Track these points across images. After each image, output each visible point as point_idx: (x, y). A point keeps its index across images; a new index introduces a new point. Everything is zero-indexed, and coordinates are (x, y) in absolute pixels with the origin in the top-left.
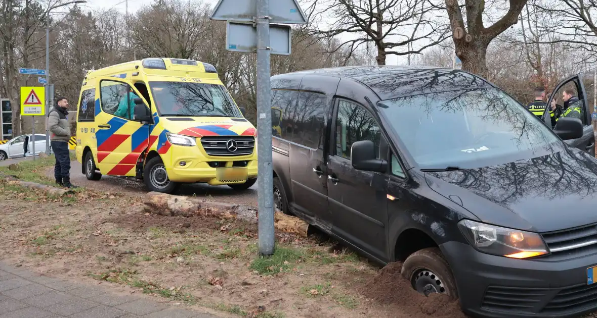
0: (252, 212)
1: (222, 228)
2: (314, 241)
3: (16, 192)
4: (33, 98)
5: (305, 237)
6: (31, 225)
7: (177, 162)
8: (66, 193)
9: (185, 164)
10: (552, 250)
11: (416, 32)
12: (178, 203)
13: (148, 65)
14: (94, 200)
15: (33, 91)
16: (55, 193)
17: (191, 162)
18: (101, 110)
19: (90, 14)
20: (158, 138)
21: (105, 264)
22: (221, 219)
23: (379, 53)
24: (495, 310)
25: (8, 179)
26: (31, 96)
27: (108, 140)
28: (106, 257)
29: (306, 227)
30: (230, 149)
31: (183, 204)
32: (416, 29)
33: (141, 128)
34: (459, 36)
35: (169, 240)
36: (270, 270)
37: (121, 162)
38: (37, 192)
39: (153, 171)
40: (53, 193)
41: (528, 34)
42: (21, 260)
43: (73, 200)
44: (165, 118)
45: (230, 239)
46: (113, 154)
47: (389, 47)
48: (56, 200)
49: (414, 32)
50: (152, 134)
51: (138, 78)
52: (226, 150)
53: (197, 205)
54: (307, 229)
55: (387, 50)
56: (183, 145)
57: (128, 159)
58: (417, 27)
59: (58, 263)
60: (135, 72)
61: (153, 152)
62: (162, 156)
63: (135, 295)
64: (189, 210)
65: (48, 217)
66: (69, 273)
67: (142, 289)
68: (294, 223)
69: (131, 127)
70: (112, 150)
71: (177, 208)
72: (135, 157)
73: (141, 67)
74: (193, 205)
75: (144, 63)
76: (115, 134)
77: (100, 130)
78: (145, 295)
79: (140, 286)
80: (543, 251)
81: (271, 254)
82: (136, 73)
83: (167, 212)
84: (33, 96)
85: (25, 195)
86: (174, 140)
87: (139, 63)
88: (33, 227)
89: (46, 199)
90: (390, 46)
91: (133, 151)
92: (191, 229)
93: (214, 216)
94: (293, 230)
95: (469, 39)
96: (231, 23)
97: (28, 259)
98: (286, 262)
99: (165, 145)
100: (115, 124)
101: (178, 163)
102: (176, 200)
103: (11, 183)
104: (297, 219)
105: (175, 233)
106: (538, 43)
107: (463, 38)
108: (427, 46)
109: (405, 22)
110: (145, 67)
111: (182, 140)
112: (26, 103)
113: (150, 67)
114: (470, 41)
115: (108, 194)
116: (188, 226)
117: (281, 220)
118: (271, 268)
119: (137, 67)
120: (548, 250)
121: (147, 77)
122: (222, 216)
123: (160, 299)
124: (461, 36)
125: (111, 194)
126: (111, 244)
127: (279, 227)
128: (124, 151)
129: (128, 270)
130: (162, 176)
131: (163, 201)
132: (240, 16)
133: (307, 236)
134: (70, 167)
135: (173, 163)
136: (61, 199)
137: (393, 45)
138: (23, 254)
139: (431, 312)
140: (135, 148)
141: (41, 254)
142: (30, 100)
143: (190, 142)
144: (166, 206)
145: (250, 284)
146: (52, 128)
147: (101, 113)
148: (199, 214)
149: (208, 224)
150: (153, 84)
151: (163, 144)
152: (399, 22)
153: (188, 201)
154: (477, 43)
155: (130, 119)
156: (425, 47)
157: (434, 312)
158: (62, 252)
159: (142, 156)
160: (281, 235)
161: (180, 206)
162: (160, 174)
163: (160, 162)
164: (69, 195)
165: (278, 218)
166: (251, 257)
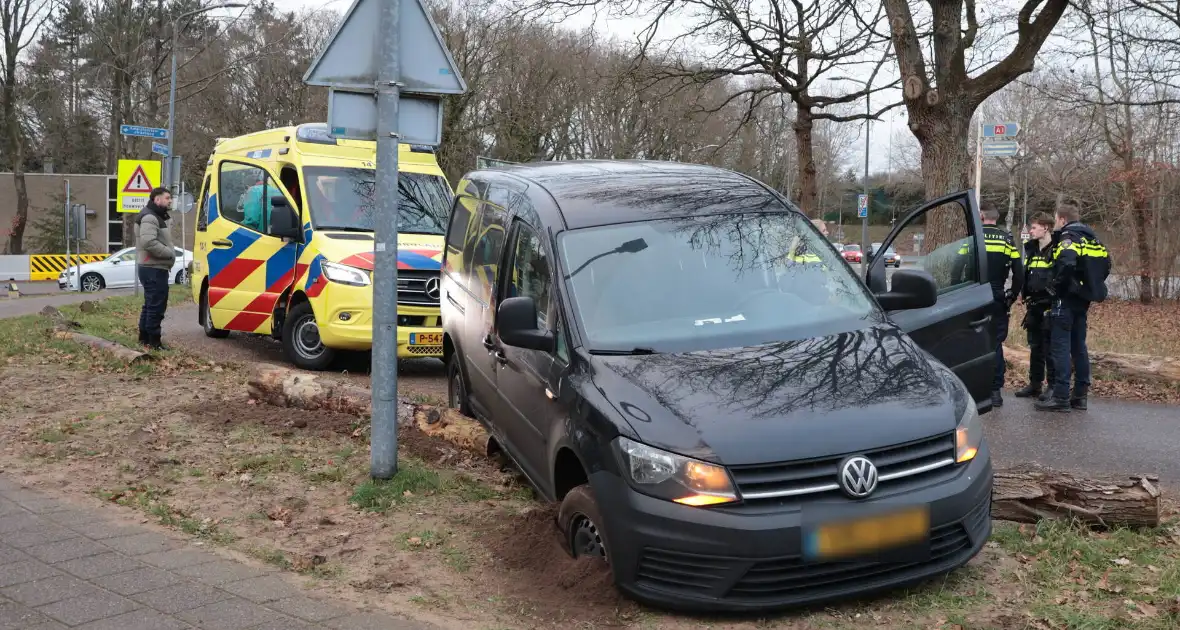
0: (409, 407)
1: (356, 433)
2: (496, 464)
3: (61, 352)
4: (139, 182)
5: (484, 456)
6: (54, 409)
7: (334, 314)
8: (138, 358)
9: (348, 318)
10: (746, 496)
11: (877, 76)
12: (298, 385)
13: (305, 136)
14: (184, 373)
15: (140, 169)
16: (122, 358)
17: (359, 315)
18: (219, 214)
19: (291, 17)
20: (308, 269)
21: (128, 477)
22: (359, 417)
23: (799, 116)
24: (653, 586)
25: (55, 328)
26: (136, 179)
27: (228, 268)
28: (133, 466)
29: (485, 438)
30: (431, 294)
31: (306, 387)
32: (876, 71)
33: (283, 248)
34: (914, 93)
35: (256, 447)
36: (376, 504)
37: (247, 309)
38: (95, 354)
39: (298, 328)
40: (119, 356)
41: (1109, 85)
42: (7, 464)
43: (147, 371)
44: (322, 234)
45: (355, 452)
46: (234, 293)
47: (818, 106)
48: (119, 370)
49: (873, 76)
50: (300, 261)
51: (286, 159)
52: (424, 296)
53: (327, 391)
54: (487, 443)
55: (815, 110)
56: (348, 283)
57: (259, 304)
58: (878, 67)
59: (59, 472)
60: (283, 148)
61: (299, 292)
62: (313, 301)
63: (145, 526)
64: (314, 398)
65: (90, 397)
66: (68, 487)
67: (160, 518)
68: (469, 431)
69: (266, 246)
70: (233, 285)
71: (296, 394)
72: (271, 301)
73: (293, 139)
74: (321, 391)
75: (300, 131)
76: (239, 257)
77: (215, 250)
78: (161, 528)
79: (159, 513)
80: (730, 496)
81: (387, 478)
82: (284, 150)
83: (281, 399)
84: (139, 177)
85: (74, 359)
86: (332, 273)
87: (290, 130)
88: (57, 413)
89: (104, 366)
90: (821, 103)
91: (268, 290)
92: (306, 431)
93: (350, 411)
94: (467, 443)
95: (933, 100)
96: (335, 92)
97: (18, 463)
98: (408, 493)
99: (318, 282)
100: (240, 241)
101: (338, 314)
102: (296, 380)
103: (59, 335)
104: (476, 425)
105: (276, 435)
106: (1128, 104)
107: (923, 97)
108: (895, 105)
109: (850, 58)
110: (301, 139)
111: (347, 273)
112: (127, 189)
113: (309, 140)
114: (934, 103)
115: (212, 363)
116: (302, 426)
117: (451, 424)
118: (380, 501)
119: (287, 139)
120: (738, 495)
121: (303, 157)
122: (361, 411)
123: (180, 535)
124: (918, 93)
125: (217, 364)
126: (162, 447)
127: (446, 436)
128: (252, 288)
129: (156, 489)
130: (312, 336)
131: (277, 381)
132: (354, 80)
133: (486, 453)
134: (163, 317)
135: (329, 314)
136: (128, 369)
137: (827, 101)
138: (16, 455)
139: (568, 584)
140: (271, 285)
141: (43, 456)
142: (134, 185)
143: (360, 278)
144: (279, 389)
145: (334, 524)
146: (149, 244)
147: (217, 220)
148: (328, 407)
149: (336, 423)
150: (310, 171)
151: (315, 280)
152: (837, 58)
153: (313, 384)
154: (951, 108)
155: (265, 233)
156: (889, 108)
157: (572, 585)
158: (78, 455)
159: (284, 298)
160: (443, 450)
161: (302, 390)
162: (309, 332)
163: (309, 313)
164: (143, 362)
165: (447, 420)
166: (359, 481)
